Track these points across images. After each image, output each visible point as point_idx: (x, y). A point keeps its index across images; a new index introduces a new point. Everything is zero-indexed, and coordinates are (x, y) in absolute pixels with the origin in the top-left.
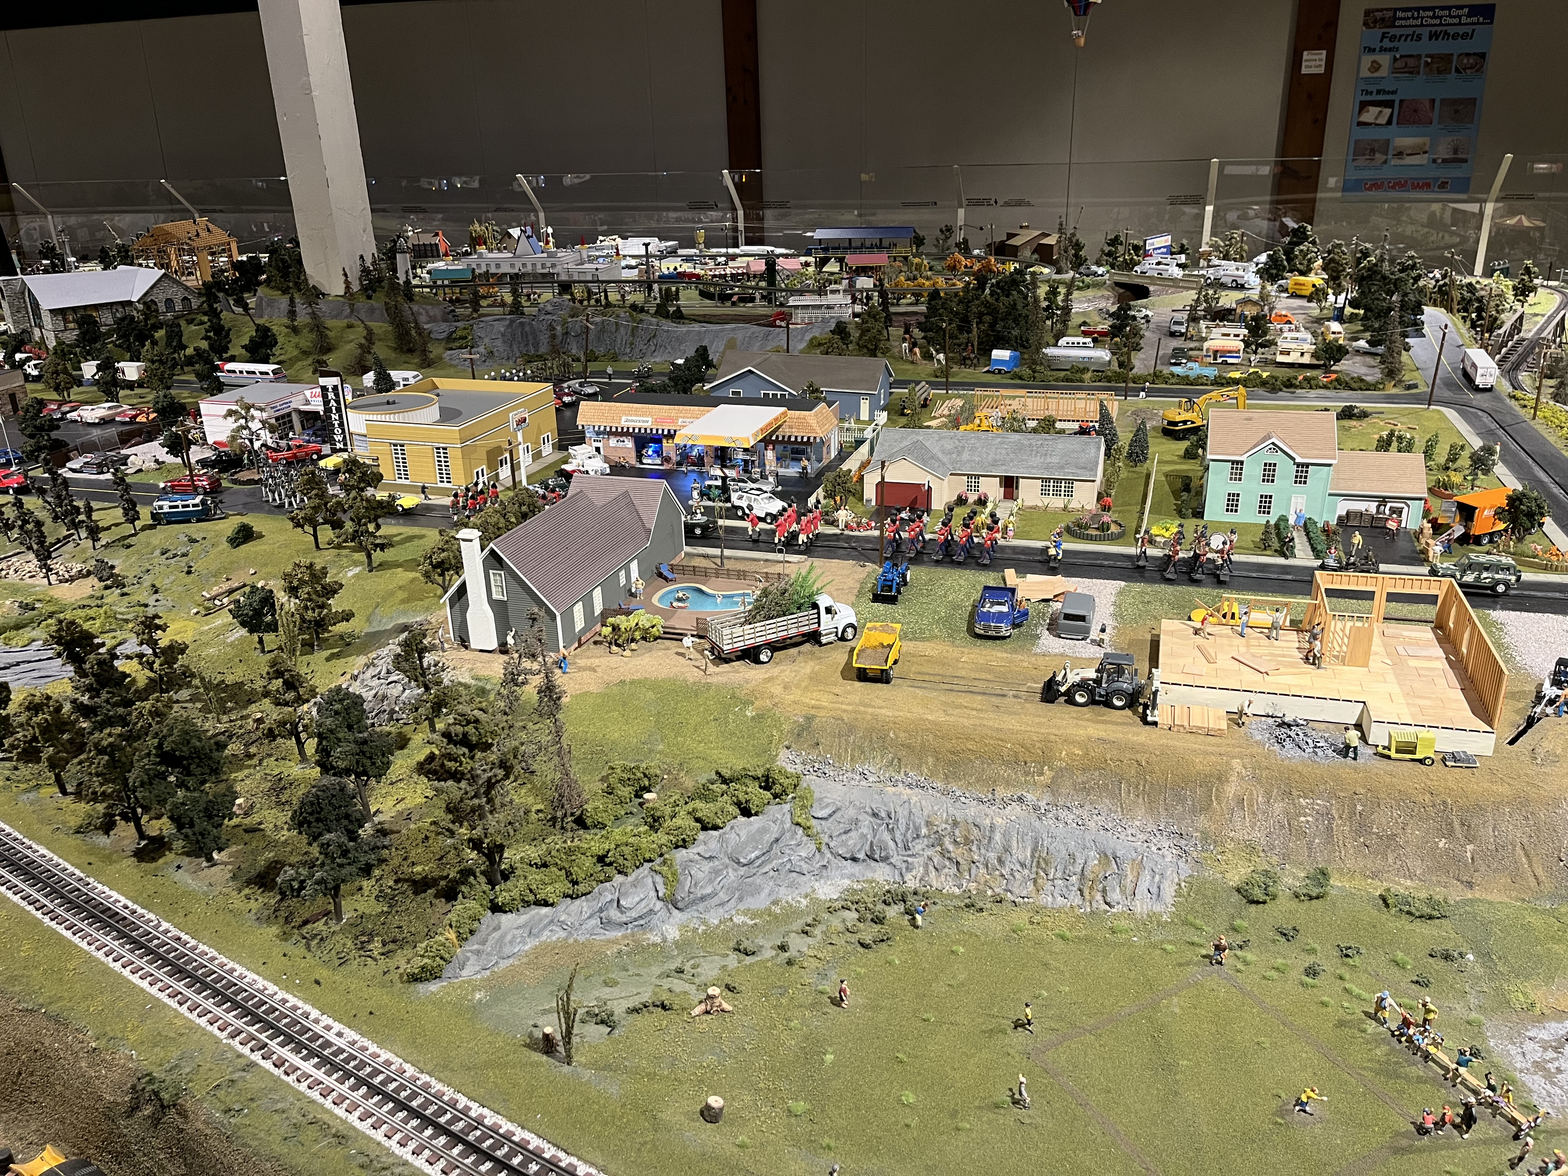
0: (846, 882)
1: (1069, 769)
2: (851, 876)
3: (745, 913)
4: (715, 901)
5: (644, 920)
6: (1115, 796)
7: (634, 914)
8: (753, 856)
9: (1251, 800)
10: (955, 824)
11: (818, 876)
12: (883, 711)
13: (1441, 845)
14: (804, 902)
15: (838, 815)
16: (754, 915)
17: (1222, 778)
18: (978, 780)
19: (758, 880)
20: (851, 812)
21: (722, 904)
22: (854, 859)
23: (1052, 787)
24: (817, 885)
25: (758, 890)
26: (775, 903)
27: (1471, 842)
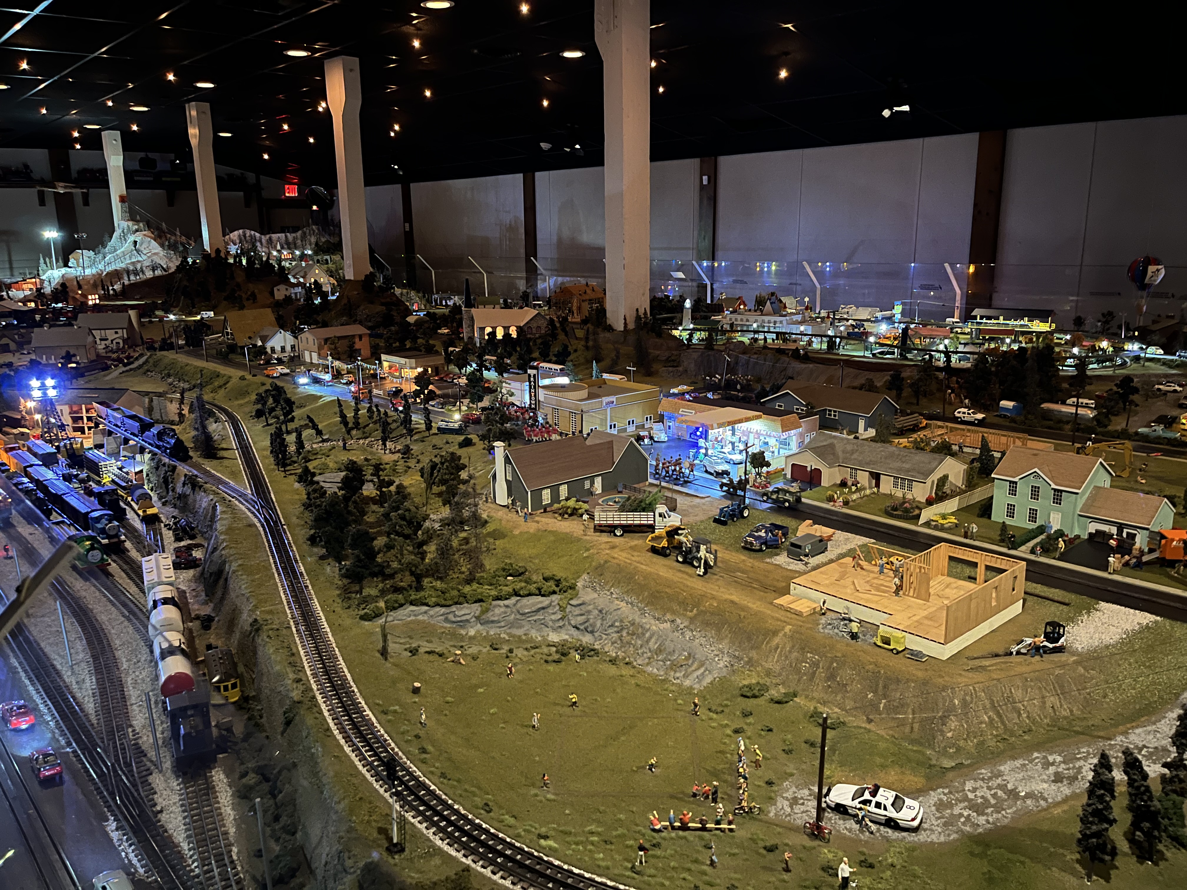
0: (567, 637)
1: (705, 612)
2: (571, 636)
3: (508, 634)
4: (499, 625)
5: (464, 623)
6: (719, 631)
7: (459, 619)
8: (527, 611)
9: (782, 648)
10: (633, 624)
11: (554, 630)
12: (642, 566)
13: (869, 696)
14: (540, 638)
15: (581, 607)
16: (513, 636)
17: (775, 633)
18: (661, 608)
19: (523, 623)
20: (590, 608)
21: (500, 627)
22: (578, 629)
23: (692, 620)
24: (551, 634)
25: (521, 627)
26: (525, 635)
27: (885, 699)
